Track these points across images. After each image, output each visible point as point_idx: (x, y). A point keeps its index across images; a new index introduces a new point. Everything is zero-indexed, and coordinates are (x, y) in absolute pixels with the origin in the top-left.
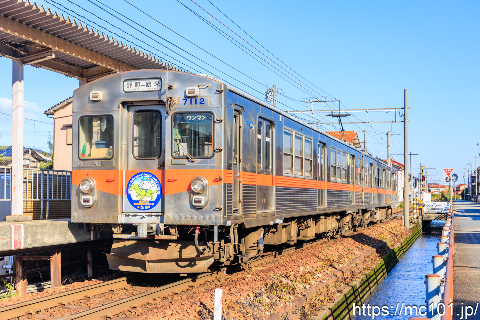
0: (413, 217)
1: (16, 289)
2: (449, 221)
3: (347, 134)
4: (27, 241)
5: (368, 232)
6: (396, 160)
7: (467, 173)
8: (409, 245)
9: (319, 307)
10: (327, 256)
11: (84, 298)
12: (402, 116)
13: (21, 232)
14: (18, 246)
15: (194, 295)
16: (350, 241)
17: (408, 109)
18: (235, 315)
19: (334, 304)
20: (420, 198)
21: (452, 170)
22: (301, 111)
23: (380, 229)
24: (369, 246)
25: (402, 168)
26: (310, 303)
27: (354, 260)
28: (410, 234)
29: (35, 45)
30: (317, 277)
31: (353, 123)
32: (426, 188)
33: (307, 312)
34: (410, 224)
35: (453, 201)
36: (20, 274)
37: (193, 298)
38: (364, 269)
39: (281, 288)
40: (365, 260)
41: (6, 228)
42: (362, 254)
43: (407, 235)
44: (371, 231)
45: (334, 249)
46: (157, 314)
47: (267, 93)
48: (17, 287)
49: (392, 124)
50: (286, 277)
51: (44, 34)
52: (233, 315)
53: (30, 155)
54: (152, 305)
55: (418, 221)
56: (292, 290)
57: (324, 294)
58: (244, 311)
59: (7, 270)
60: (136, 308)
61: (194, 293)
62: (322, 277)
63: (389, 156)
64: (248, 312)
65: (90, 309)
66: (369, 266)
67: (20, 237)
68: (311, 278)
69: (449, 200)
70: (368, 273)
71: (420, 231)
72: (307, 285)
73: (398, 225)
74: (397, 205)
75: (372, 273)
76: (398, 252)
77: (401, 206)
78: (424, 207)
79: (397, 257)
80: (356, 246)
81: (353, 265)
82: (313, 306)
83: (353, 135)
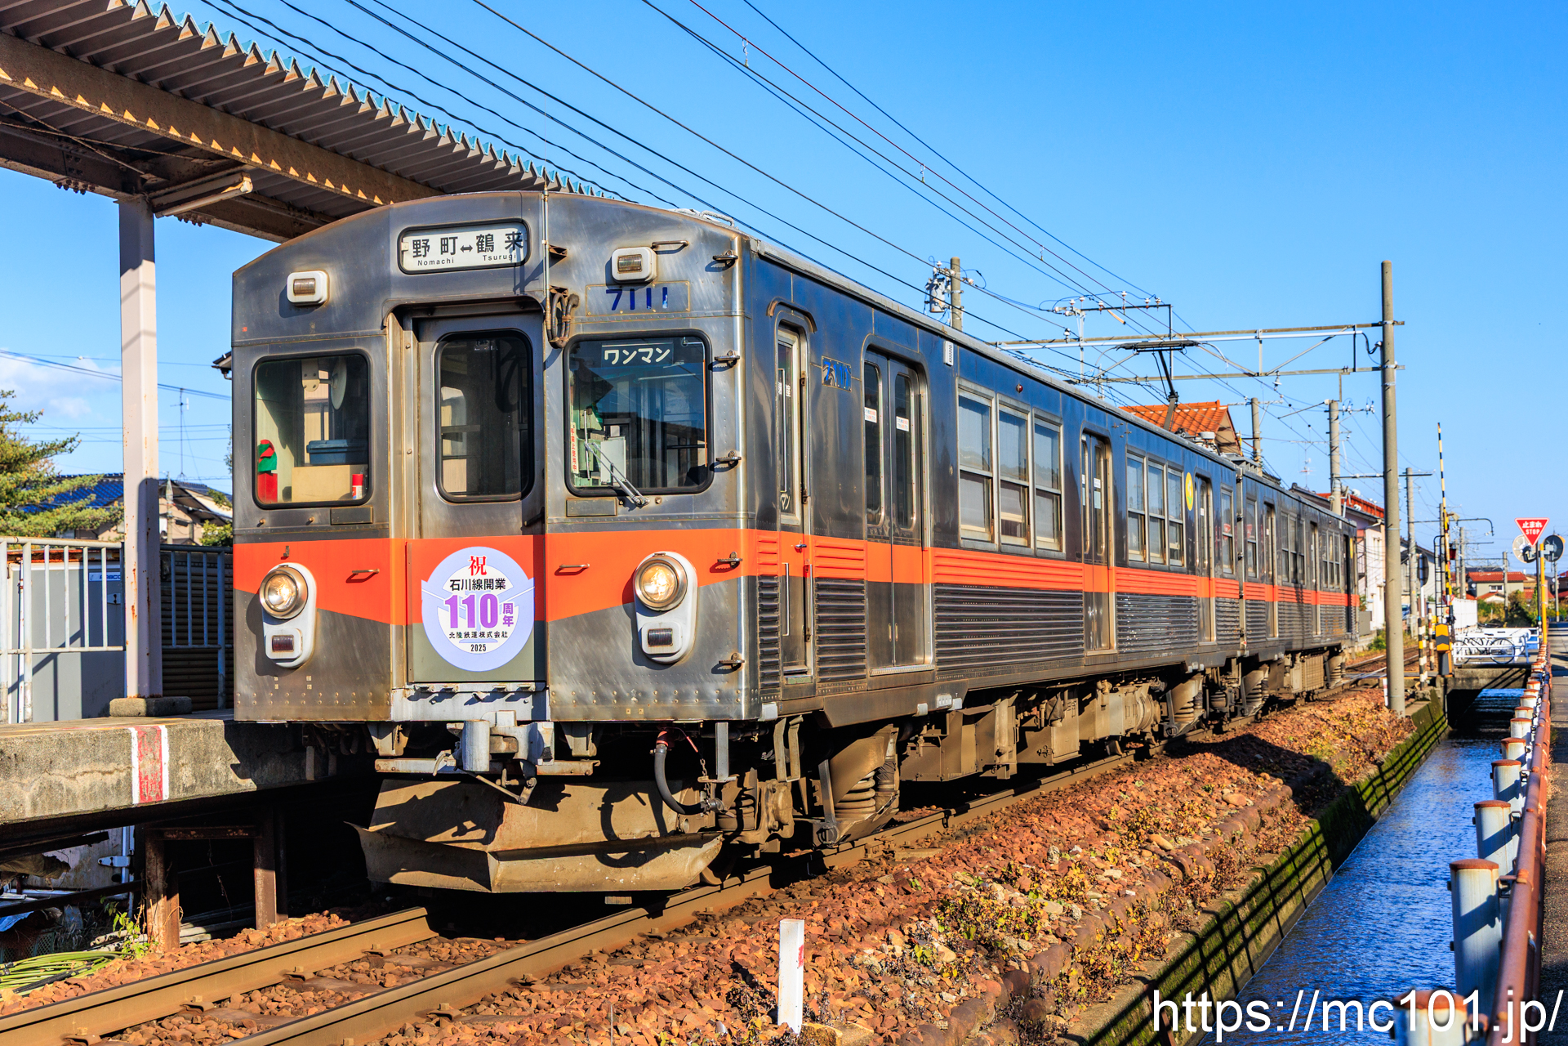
0: (1418, 680)
1: (146, 932)
2: (1535, 691)
3: (1196, 413)
4: (179, 779)
5: (1271, 730)
6: (1358, 494)
8: (1402, 768)
9: (1114, 975)
10: (1137, 811)
11: (364, 955)
12: (1374, 350)
13: (160, 751)
14: (153, 796)
15: (715, 942)
16: (1211, 762)
17: (1396, 326)
18: (847, 1003)
19: (1163, 963)
20: (1439, 618)
21: (1543, 524)
22: (1043, 342)
23: (1308, 720)
24: (1276, 777)
25: (1380, 521)
26: (1085, 963)
27: (1225, 821)
28: (1409, 736)
29: (189, 151)
30: (1108, 879)
31: (1215, 376)
32: (1461, 582)
33: (1076, 990)
34: (1408, 703)
35: (1550, 626)
36: (159, 883)
37: (712, 951)
38: (1260, 851)
39: (992, 915)
40: (1263, 823)
41: (115, 738)
42: (1251, 803)
43: (1399, 739)
44: (1281, 727)
45: (1161, 789)
46: (598, 1003)
47: (931, 286)
48: (150, 924)
49: (1343, 376)
50: (1007, 879)
51: (216, 117)
52: (840, 1002)
53: (171, 502)
54: (580, 974)
55: (1433, 694)
56: (1026, 922)
57: (1130, 934)
58: (874, 990)
59: (117, 872)
60: (530, 984)
61: (712, 934)
62: (1123, 879)
63: (1337, 481)
64: (886, 994)
65: (385, 989)
66: (1275, 841)
67: (158, 766)
68: (1087, 882)
69: (1538, 621)
70: (1270, 861)
71: (1440, 723)
72: (1074, 906)
73: (1369, 707)
74: (1363, 643)
75: (1285, 859)
76: (1368, 793)
77: (1377, 644)
78: (1452, 646)
79: (1367, 807)
80: (1231, 778)
81: (1223, 838)
82: (1095, 973)
83: (1217, 416)
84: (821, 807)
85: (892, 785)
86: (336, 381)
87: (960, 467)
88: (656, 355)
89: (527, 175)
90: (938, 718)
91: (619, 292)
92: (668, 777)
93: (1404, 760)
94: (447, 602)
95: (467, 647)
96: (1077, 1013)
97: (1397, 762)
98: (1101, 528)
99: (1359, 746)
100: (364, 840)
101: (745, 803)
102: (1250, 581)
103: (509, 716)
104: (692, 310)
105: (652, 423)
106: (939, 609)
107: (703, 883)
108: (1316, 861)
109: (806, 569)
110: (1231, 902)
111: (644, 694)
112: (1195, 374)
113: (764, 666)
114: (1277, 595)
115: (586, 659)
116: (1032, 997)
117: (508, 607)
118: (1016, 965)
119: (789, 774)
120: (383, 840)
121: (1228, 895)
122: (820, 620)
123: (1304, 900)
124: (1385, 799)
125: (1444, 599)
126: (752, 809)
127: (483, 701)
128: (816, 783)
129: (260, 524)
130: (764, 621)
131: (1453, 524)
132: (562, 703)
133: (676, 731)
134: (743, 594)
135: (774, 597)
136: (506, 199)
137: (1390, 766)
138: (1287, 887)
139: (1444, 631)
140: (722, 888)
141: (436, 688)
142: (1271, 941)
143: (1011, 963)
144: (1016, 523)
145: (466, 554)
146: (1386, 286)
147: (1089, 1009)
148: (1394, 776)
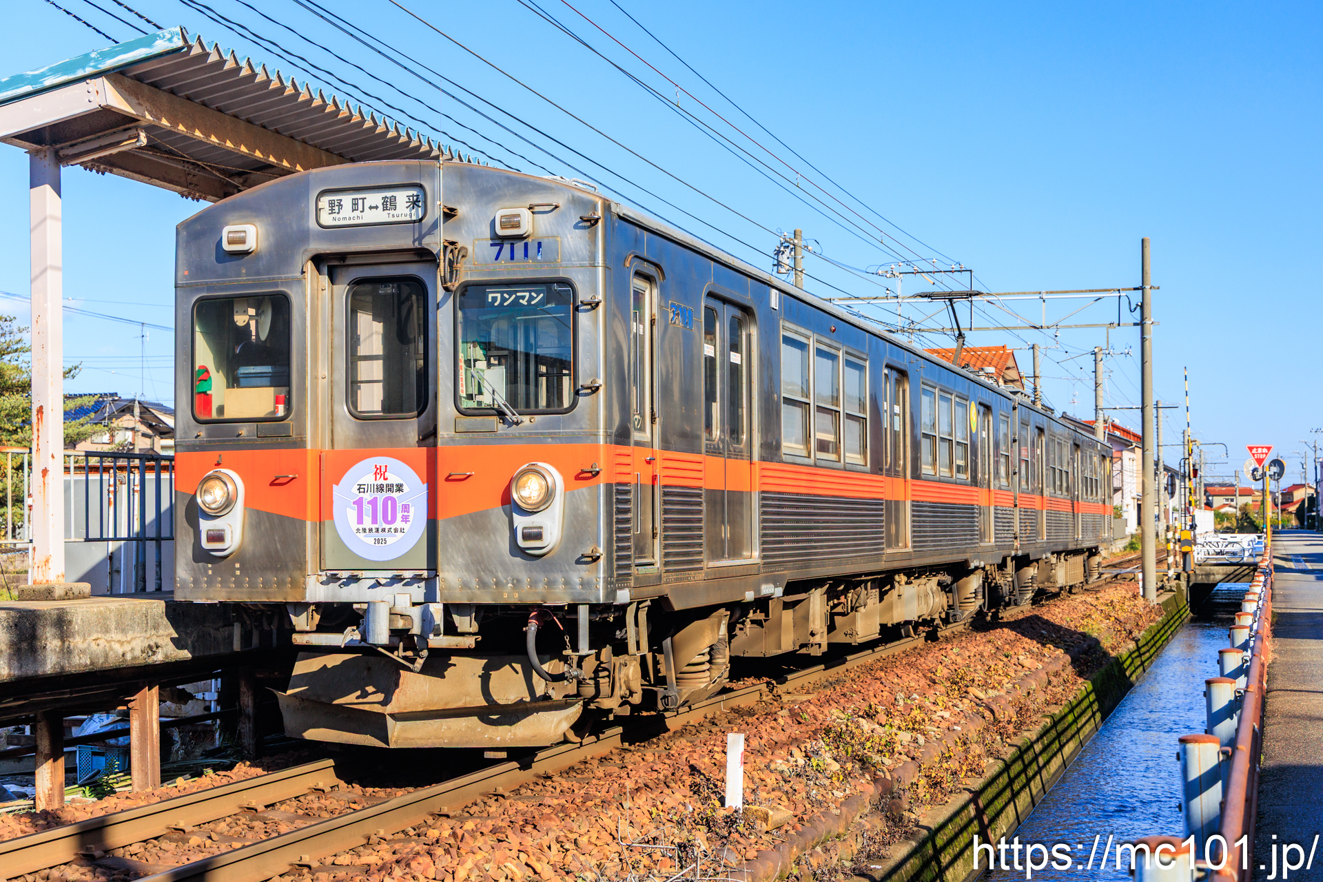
0: (1167, 575)
2: (1260, 582)
3: (987, 356)
5: (1052, 612)
6: (1117, 422)
7: (1311, 454)
8: (1154, 645)
9: (949, 786)
10: (956, 670)
12: (1135, 309)
16: (1009, 635)
17: (1153, 290)
18: (769, 795)
20: (1183, 525)
21: (1269, 450)
22: (868, 299)
23: (1081, 605)
24: (1058, 648)
25: (1134, 444)
26: (928, 776)
27: (1022, 680)
28: (1159, 619)
30: (940, 718)
31: (1007, 328)
32: (1200, 496)
33: (923, 795)
34: (1159, 593)
35: (1274, 532)
38: (1048, 703)
39: (862, 739)
40: (1049, 682)
42: (1040, 666)
43: (1151, 621)
44: (1060, 610)
45: (972, 655)
47: (778, 252)
49: (1110, 330)
50: (868, 715)
53: (138, 419)
54: (583, 772)
55: (1178, 586)
56: (886, 745)
57: (958, 758)
58: (786, 787)
62: (950, 718)
63: (1100, 412)
64: (795, 790)
66: (1059, 696)
68: (926, 719)
69: (1263, 528)
70: (1057, 710)
71: (1184, 610)
72: (919, 735)
73: (1128, 596)
74: (1120, 545)
75: (1067, 710)
76: (1128, 662)
77: (1132, 546)
78: (1194, 548)
79: (1128, 673)
80: (1024, 648)
81: (1020, 692)
82: (935, 784)
83: (1003, 359)
84: (665, 677)
85: (723, 660)
86: (263, 317)
87: (783, 395)
88: (531, 298)
89: (425, 148)
90: (762, 604)
91: (501, 246)
92: (539, 652)
93: (1156, 638)
94: (354, 503)
95: (370, 541)
96: (924, 812)
97: (1151, 640)
98: (899, 446)
99: (1121, 626)
100: (282, 703)
101: (601, 674)
102: (1023, 493)
103: (405, 598)
104: (562, 261)
105: (527, 355)
106: (764, 513)
107: (566, 741)
108: (1089, 713)
109: (654, 478)
110: (1029, 739)
111: (518, 581)
112: (991, 326)
113: (619, 558)
114: (1045, 504)
115: (471, 551)
116: (893, 798)
117: (406, 507)
118: (881, 774)
119: (638, 649)
120: (298, 703)
121: (1026, 734)
122: (666, 521)
123: (1081, 742)
124: (1141, 668)
125: (1187, 510)
126: (607, 679)
127: (383, 585)
128: (660, 657)
129: (198, 436)
130: (619, 521)
131: (1195, 448)
132: (450, 588)
133: (544, 612)
134: (602, 498)
135: (628, 501)
136: (407, 167)
137: (1145, 642)
138: (1069, 731)
139: (1188, 535)
140: (581, 745)
141: (345, 575)
142: (1057, 770)
143: (878, 773)
144: (829, 442)
145: (370, 463)
146: (1145, 257)
147: (932, 809)
148: (1148, 651)
